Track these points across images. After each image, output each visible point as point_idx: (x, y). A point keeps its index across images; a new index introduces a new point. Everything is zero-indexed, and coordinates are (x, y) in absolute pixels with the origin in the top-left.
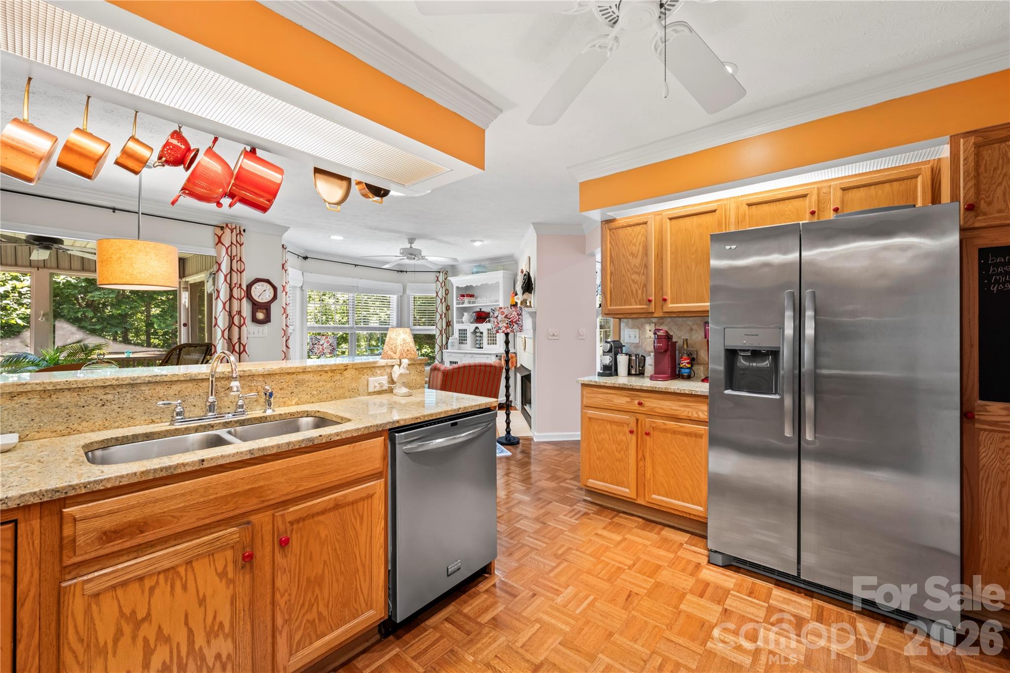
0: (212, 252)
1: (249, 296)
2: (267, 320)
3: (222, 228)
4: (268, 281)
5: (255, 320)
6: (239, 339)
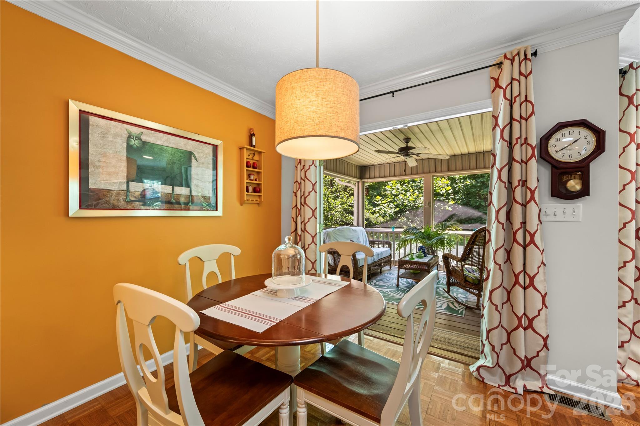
1: (544, 155)
2: (583, 192)
4: (585, 124)
6: (524, 223)
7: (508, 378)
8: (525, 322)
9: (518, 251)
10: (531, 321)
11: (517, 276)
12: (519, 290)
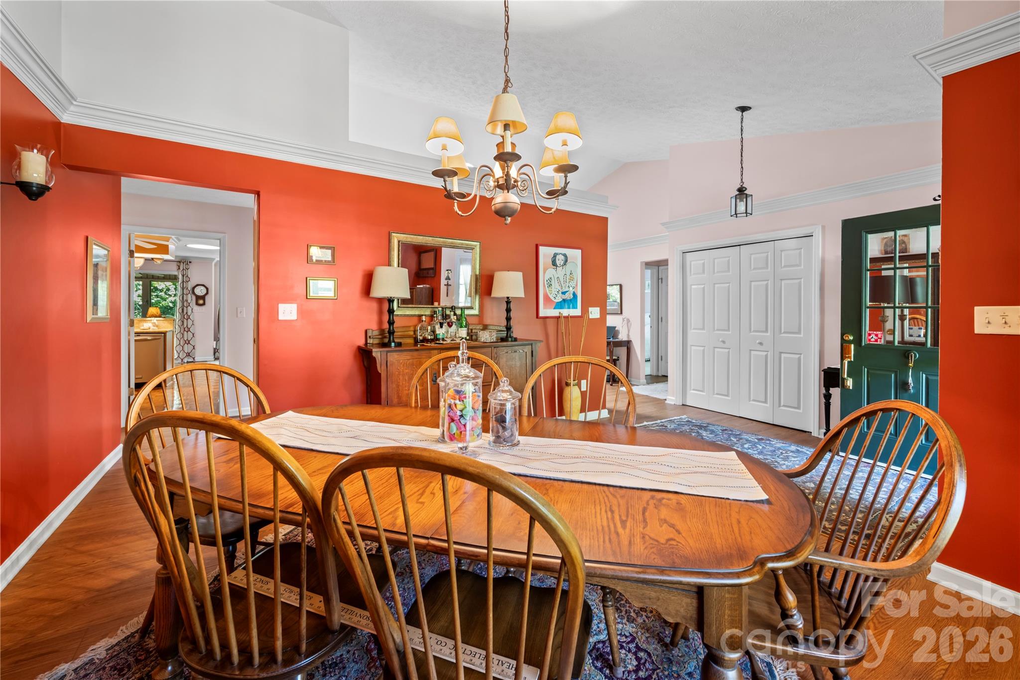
0: (176, 273)
1: (193, 293)
2: (204, 304)
3: (180, 262)
4: (203, 285)
5: (197, 304)
6: (187, 313)
7: (182, 360)
8: (187, 342)
9: (185, 321)
10: (189, 341)
11: (185, 329)
12: (185, 333)
